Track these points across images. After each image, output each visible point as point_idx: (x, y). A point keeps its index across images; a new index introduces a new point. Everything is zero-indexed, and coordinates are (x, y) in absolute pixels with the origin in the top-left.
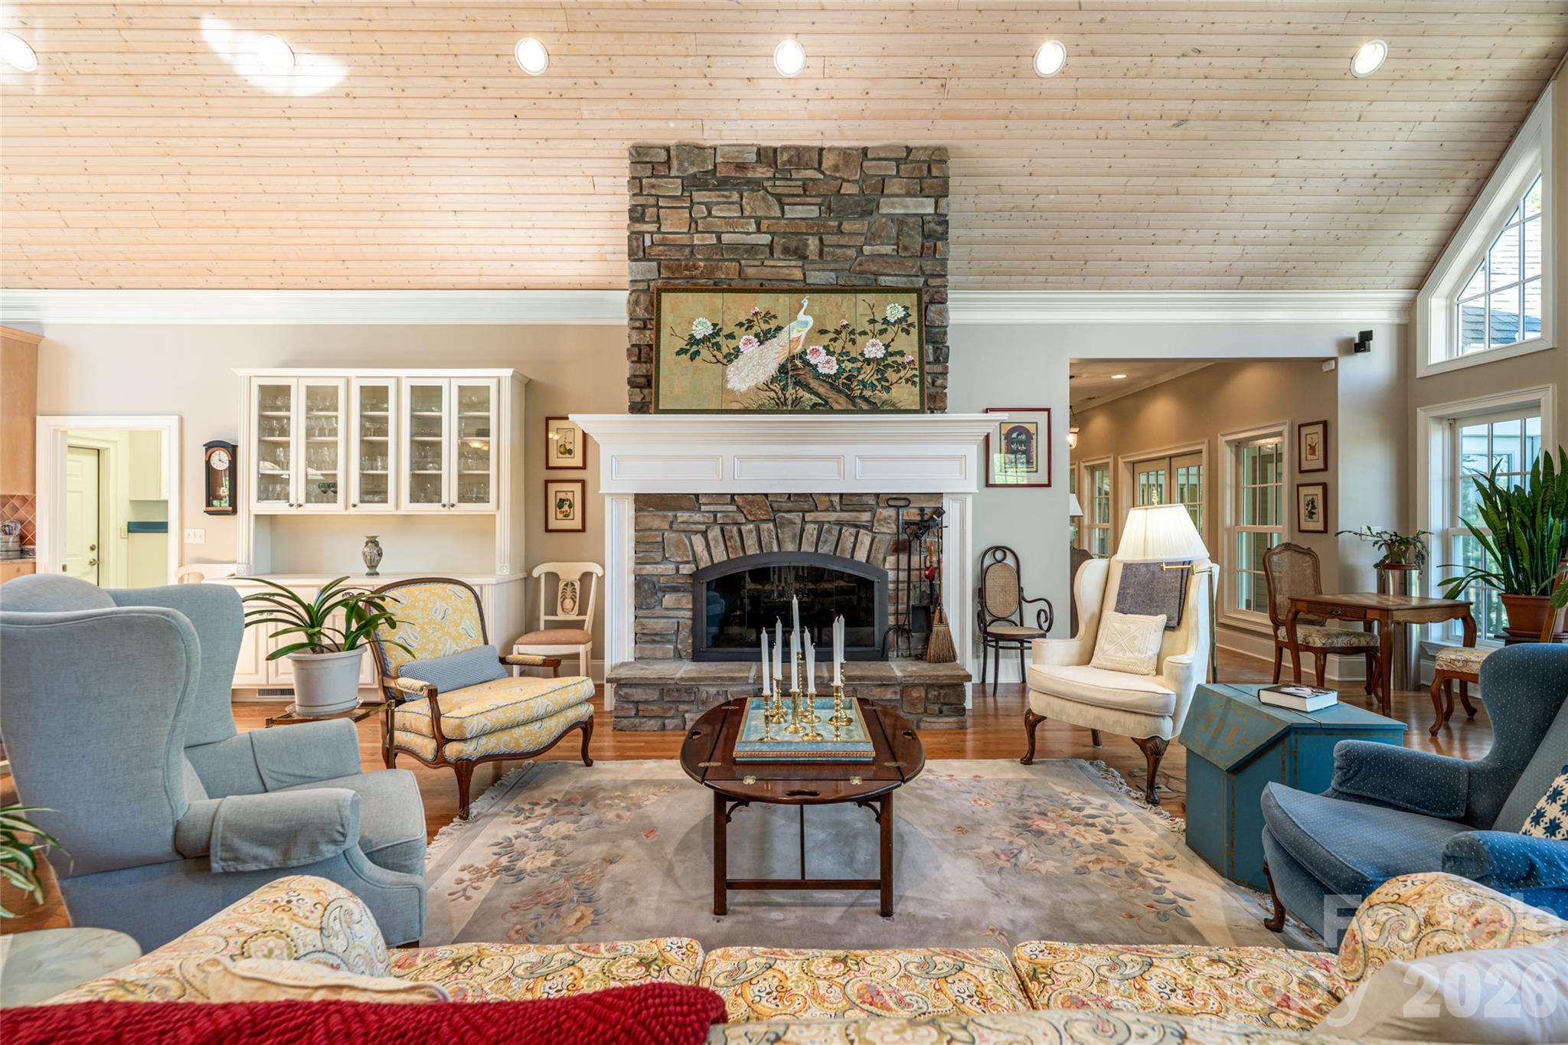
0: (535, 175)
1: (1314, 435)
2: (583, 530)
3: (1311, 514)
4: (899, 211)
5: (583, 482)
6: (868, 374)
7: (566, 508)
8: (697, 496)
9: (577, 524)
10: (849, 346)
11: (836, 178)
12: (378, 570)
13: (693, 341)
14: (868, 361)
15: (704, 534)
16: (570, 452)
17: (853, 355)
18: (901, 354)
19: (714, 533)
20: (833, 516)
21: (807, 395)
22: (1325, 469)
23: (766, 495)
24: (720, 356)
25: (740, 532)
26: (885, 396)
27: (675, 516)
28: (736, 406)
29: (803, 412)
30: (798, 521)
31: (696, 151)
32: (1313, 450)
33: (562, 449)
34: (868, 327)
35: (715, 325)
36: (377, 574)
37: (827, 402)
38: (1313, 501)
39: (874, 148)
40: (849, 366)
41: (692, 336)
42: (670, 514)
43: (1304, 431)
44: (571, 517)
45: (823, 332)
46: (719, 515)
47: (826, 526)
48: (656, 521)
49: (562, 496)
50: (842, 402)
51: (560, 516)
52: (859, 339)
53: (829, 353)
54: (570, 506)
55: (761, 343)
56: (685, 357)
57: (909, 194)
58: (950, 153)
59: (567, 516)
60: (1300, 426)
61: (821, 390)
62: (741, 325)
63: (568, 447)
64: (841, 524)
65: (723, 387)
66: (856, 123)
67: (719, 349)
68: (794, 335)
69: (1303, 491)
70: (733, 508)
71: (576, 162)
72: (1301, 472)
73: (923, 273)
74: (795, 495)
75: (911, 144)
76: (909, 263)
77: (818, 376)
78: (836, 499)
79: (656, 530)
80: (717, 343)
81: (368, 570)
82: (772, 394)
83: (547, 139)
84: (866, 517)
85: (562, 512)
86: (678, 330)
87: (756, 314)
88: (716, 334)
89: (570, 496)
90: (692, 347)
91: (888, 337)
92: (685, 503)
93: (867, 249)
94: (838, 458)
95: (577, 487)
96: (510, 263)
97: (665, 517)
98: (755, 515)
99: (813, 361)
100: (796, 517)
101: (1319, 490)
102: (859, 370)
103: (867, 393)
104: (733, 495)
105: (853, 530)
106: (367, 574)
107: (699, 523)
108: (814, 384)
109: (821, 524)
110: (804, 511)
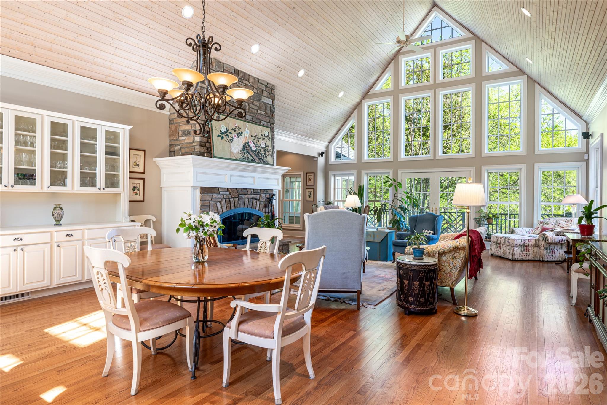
0: (160, 48)
1: (311, 176)
2: (143, 201)
3: (310, 197)
4: (266, 102)
5: (144, 179)
6: (262, 152)
7: (136, 191)
8: (218, 188)
9: (141, 198)
10: (258, 143)
11: (252, 86)
12: (61, 222)
13: (222, 133)
14: (262, 148)
15: (220, 202)
16: (138, 165)
17: (259, 145)
18: (268, 146)
19: (223, 202)
20: (251, 196)
21: (250, 157)
22: (314, 185)
23: (236, 189)
24: (229, 140)
25: (230, 201)
26: (266, 159)
27: (213, 196)
28: (234, 158)
29: (249, 162)
30: (244, 198)
31: (219, 63)
32: (310, 180)
33: (135, 164)
34: (261, 137)
35: (227, 128)
36: (61, 225)
37: (254, 160)
38: (310, 193)
39: (261, 80)
40: (258, 148)
41: (221, 131)
42: (211, 195)
43: (308, 174)
44: (138, 195)
45: (252, 136)
46: (225, 195)
47: (250, 199)
48: (208, 197)
49: (135, 185)
50: (257, 160)
51: (134, 194)
52: (260, 140)
53: (254, 144)
54: (138, 190)
55: (238, 137)
56: (220, 138)
57: (268, 97)
58: (276, 88)
59: (136, 194)
60: (307, 173)
61: (253, 155)
62: (233, 129)
63: (138, 163)
64: (253, 199)
65: (230, 151)
66: (260, 71)
67: (228, 137)
68: (246, 136)
69: (307, 190)
70: (228, 193)
71: (179, 50)
72: (307, 185)
73: (270, 122)
74: (244, 189)
75: (268, 82)
76: (267, 118)
77: (252, 151)
78: (252, 190)
79: (208, 201)
80: (227, 135)
81: (55, 223)
82: (242, 155)
83: (174, 39)
84: (258, 196)
85: (134, 193)
86: (217, 128)
87: (236, 126)
88: (227, 131)
89: (138, 185)
90: (222, 134)
91: (265, 140)
92: (216, 191)
93: (259, 111)
94: (254, 178)
95: (141, 182)
96: (125, 75)
97: (210, 196)
98: (234, 195)
99: (250, 146)
100: (243, 196)
101: (312, 190)
102: (260, 150)
103: (263, 158)
104: (228, 188)
105: (256, 201)
106: (55, 225)
107: (219, 198)
108: (251, 153)
109: (248, 198)
110: (245, 194)
